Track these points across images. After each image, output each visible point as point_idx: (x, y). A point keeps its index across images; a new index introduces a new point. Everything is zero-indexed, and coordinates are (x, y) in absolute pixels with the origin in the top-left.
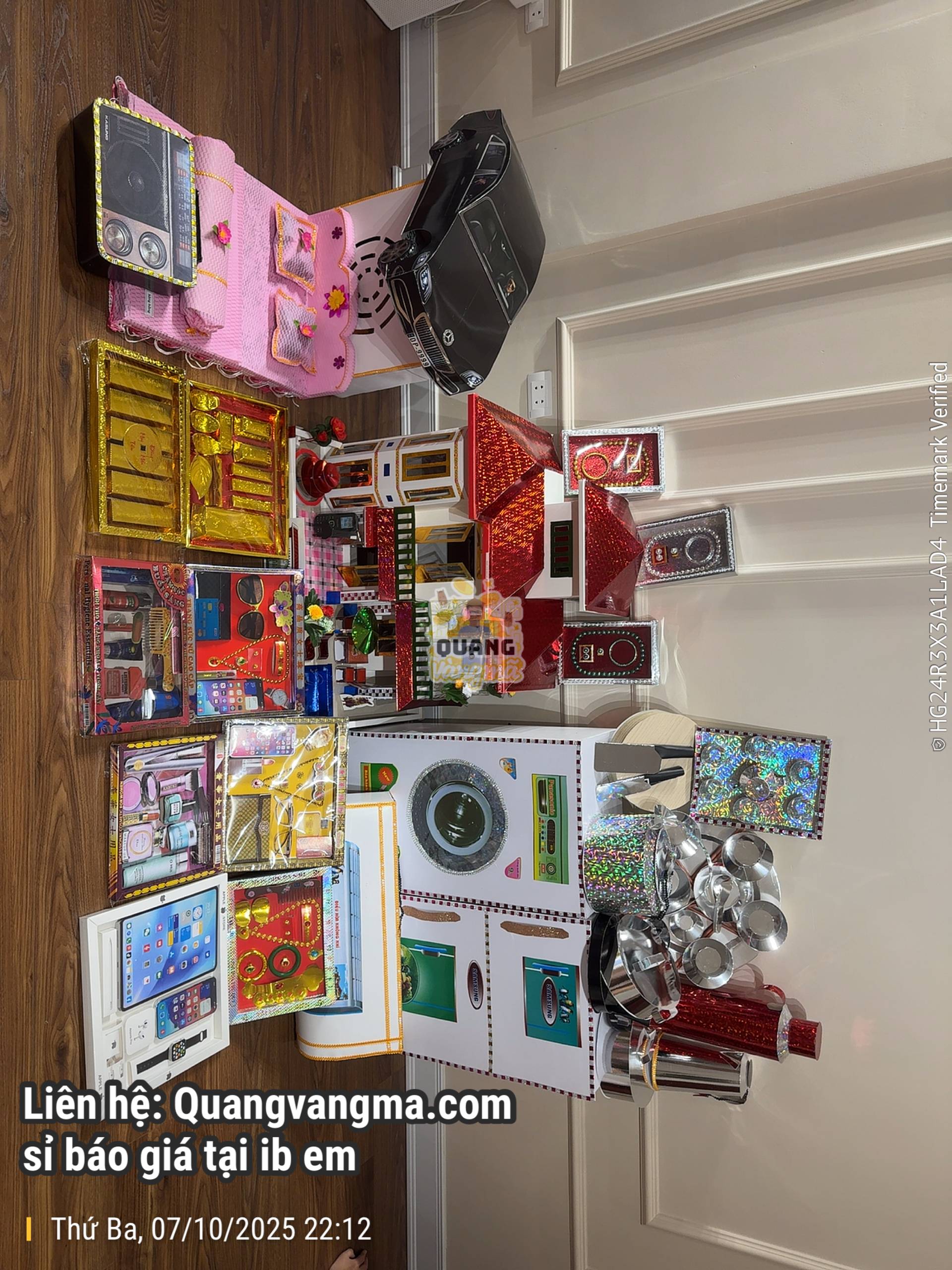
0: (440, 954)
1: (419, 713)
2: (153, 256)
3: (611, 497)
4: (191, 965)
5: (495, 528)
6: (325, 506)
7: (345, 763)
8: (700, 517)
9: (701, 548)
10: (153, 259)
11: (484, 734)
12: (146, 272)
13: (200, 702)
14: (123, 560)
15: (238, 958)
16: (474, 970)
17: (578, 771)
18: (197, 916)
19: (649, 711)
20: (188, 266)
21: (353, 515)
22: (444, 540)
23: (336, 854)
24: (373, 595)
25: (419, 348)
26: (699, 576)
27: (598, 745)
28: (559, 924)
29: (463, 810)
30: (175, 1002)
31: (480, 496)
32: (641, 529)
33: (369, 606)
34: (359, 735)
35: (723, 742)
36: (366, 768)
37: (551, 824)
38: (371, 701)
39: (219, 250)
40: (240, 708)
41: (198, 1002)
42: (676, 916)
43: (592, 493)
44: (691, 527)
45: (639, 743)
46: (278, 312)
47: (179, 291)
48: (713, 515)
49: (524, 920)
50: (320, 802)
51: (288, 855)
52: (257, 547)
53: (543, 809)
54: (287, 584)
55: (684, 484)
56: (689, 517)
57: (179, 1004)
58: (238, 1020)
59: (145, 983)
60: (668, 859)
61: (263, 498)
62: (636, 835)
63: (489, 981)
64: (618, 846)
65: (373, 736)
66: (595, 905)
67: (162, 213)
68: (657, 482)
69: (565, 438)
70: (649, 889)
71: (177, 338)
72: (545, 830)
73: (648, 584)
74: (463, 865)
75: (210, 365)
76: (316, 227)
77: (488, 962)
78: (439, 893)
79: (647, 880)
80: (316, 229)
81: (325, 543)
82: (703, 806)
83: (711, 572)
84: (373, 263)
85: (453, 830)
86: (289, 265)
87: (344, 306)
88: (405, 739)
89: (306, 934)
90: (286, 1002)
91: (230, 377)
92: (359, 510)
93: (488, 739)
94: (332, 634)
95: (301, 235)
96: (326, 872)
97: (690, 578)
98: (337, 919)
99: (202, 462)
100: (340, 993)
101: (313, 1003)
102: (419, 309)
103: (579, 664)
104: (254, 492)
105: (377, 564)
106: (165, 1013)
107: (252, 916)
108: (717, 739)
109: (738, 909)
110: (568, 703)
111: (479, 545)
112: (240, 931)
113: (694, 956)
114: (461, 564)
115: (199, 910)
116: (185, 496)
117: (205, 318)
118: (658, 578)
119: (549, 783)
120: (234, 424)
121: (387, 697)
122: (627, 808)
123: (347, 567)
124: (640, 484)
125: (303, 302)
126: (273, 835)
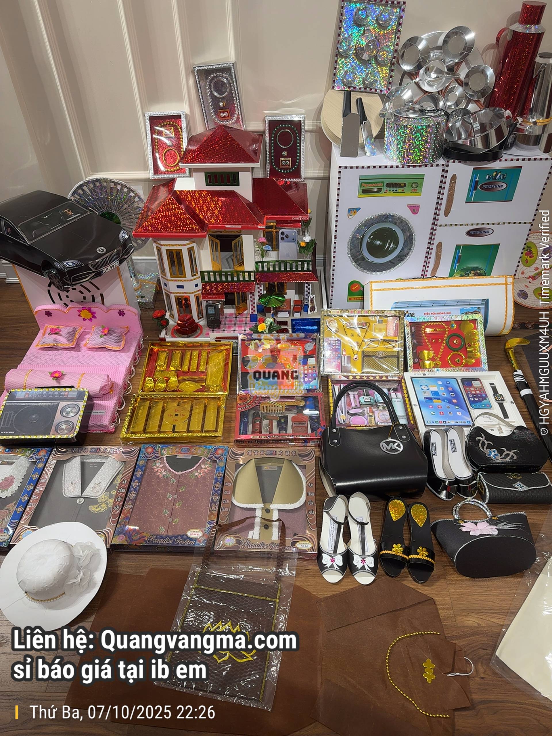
0: (460, 254)
1: (320, 269)
2: (73, 411)
3: (190, 147)
4: (453, 391)
5: (211, 222)
6: (202, 322)
7: (347, 310)
8: (200, 87)
9: (219, 86)
10: (74, 410)
11: (333, 228)
12: (82, 414)
13: (311, 387)
14: (236, 425)
15: (451, 367)
16: (470, 233)
17: (357, 167)
18: (427, 388)
19: (321, 121)
20: (77, 392)
21: (207, 307)
22: (219, 253)
23: (398, 315)
24: (252, 295)
25: (109, 268)
26: (237, 87)
27: (342, 155)
28: (448, 180)
29: (378, 240)
30: (472, 399)
31: (193, 231)
32: (208, 127)
33: (258, 298)
34: (331, 303)
35: (342, 71)
36: (350, 299)
37: (389, 185)
38: (312, 297)
39: (65, 377)
40: (314, 367)
41: (474, 387)
42: (449, 104)
43: (188, 159)
44: (206, 93)
45: (341, 128)
46: (96, 346)
47: (91, 398)
48: (198, 78)
49: (444, 202)
50: (368, 324)
51: (396, 341)
52: (227, 359)
53: (379, 191)
54: (247, 343)
55: (180, 99)
56: (200, 95)
57: (474, 397)
58: (486, 367)
59: (461, 414)
60: (413, 109)
61: (200, 356)
62: (397, 130)
63: (478, 224)
64: (403, 142)
65: (332, 295)
66: (438, 157)
67: (49, 405)
68: (179, 117)
69: (155, 177)
70: (430, 122)
71: (116, 398)
72: (392, 189)
73: (242, 121)
74: (410, 241)
75: (129, 382)
76: (46, 325)
77: (467, 225)
78: (425, 254)
79: (425, 123)
80: (47, 326)
81: (223, 323)
82: (381, 85)
83: (234, 79)
84: (63, 294)
85: (388, 247)
86: (69, 340)
87: (89, 310)
88: (335, 277)
89: (441, 331)
90: (478, 341)
91: (135, 372)
92: (204, 303)
93: (336, 226)
94: (274, 319)
95: (52, 334)
96: (407, 320)
97: (238, 93)
98: (435, 314)
99: (183, 386)
100: (476, 311)
101: (480, 326)
102: (87, 268)
103: (292, 168)
104: (197, 360)
105: (234, 293)
106: (478, 405)
107: (429, 360)
108: (340, 75)
109: (447, 61)
110: (316, 175)
111: (221, 232)
112: (436, 366)
113: (474, 92)
114: (233, 243)
115: (423, 387)
116: (200, 395)
117: (104, 384)
118: (238, 115)
119: (364, 187)
120: (160, 370)
121: (310, 287)
122: (381, 136)
123: (236, 310)
124: (181, 128)
125: (89, 333)
126: (385, 349)
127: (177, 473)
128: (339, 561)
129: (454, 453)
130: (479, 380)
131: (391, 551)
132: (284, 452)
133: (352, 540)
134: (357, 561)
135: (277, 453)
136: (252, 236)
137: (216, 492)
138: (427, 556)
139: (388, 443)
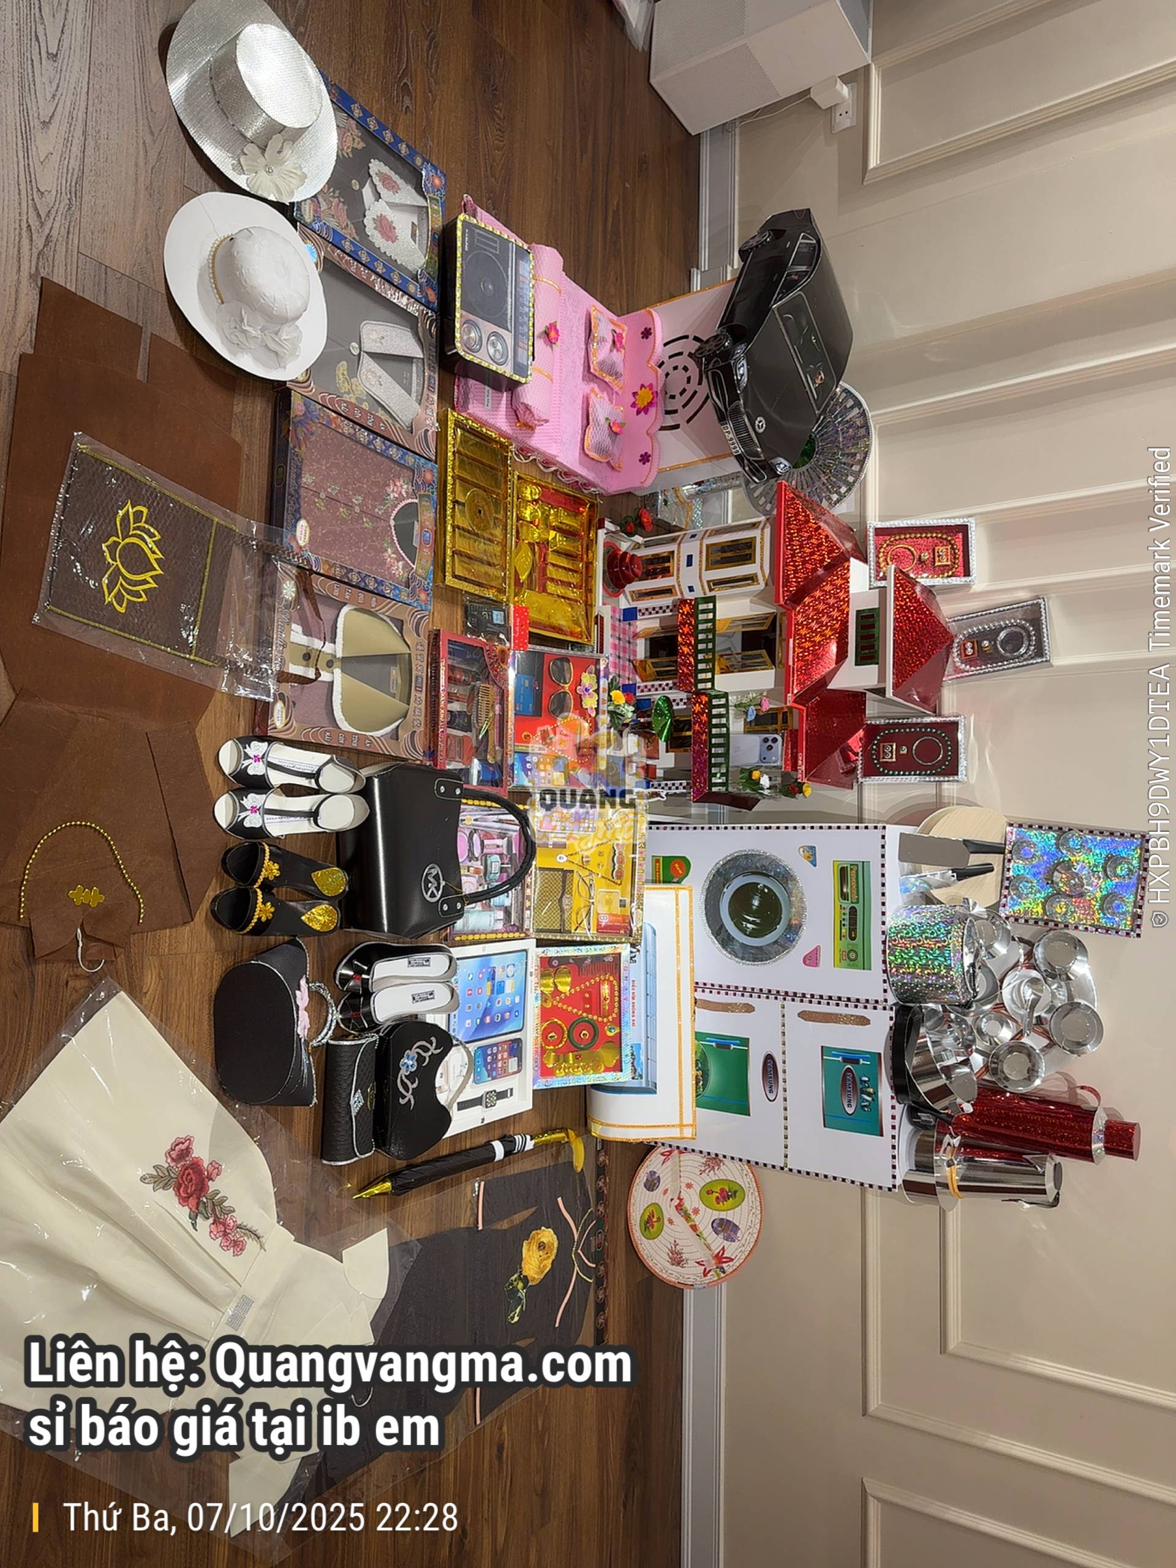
0: (733, 1046)
2: (497, 353)
3: (920, 589)
4: (504, 1020)
5: (799, 615)
6: (625, 600)
8: (1013, 609)
9: (1014, 641)
10: (498, 356)
12: (491, 368)
15: (542, 1024)
16: (769, 1060)
17: (883, 856)
18: (510, 974)
19: (955, 807)
20: (525, 363)
24: (671, 685)
26: (1012, 668)
27: (902, 840)
28: (860, 1012)
29: (760, 901)
30: (489, 1052)
31: (787, 582)
32: (951, 622)
35: (1035, 839)
36: (658, 861)
37: (853, 912)
39: (549, 347)
41: (507, 1059)
43: (902, 584)
44: (1004, 618)
45: (946, 836)
46: (590, 410)
47: (515, 386)
48: (1027, 606)
49: (823, 1009)
51: (589, 929)
55: (995, 576)
56: (1000, 610)
57: (492, 1055)
58: (540, 1086)
61: (572, 585)
63: (784, 1072)
66: (899, 991)
67: (507, 315)
68: (967, 573)
69: (871, 530)
72: (847, 917)
73: (957, 678)
74: (755, 956)
76: (628, 328)
77: (784, 1054)
82: (1013, 905)
83: (1025, 664)
84: (681, 361)
85: (747, 921)
86: (602, 365)
89: (604, 1009)
90: (585, 1074)
91: (548, 470)
95: (613, 336)
96: (624, 949)
98: (634, 998)
99: (525, 550)
100: (636, 1073)
103: (880, 762)
104: (565, 579)
107: (555, 984)
108: (1030, 835)
111: (781, 632)
112: (545, 997)
114: (762, 654)
115: (511, 967)
117: (534, 410)
118: (967, 672)
122: (930, 900)
123: (641, 661)
124: (949, 576)
125: (611, 401)
126: (575, 908)
127: (392, 518)
128: (256, 769)
129: (411, 998)
130: (519, 1071)
131: (270, 860)
132: (419, 706)
133: (284, 798)
134: (253, 800)
135: (418, 695)
136: (773, 687)
137: (363, 580)
138: (259, 919)
139: (436, 877)
